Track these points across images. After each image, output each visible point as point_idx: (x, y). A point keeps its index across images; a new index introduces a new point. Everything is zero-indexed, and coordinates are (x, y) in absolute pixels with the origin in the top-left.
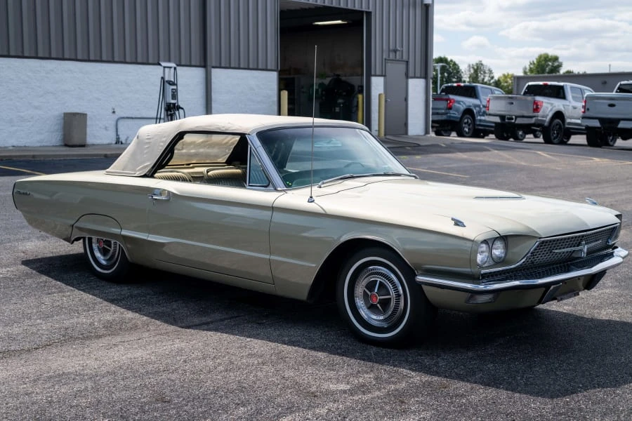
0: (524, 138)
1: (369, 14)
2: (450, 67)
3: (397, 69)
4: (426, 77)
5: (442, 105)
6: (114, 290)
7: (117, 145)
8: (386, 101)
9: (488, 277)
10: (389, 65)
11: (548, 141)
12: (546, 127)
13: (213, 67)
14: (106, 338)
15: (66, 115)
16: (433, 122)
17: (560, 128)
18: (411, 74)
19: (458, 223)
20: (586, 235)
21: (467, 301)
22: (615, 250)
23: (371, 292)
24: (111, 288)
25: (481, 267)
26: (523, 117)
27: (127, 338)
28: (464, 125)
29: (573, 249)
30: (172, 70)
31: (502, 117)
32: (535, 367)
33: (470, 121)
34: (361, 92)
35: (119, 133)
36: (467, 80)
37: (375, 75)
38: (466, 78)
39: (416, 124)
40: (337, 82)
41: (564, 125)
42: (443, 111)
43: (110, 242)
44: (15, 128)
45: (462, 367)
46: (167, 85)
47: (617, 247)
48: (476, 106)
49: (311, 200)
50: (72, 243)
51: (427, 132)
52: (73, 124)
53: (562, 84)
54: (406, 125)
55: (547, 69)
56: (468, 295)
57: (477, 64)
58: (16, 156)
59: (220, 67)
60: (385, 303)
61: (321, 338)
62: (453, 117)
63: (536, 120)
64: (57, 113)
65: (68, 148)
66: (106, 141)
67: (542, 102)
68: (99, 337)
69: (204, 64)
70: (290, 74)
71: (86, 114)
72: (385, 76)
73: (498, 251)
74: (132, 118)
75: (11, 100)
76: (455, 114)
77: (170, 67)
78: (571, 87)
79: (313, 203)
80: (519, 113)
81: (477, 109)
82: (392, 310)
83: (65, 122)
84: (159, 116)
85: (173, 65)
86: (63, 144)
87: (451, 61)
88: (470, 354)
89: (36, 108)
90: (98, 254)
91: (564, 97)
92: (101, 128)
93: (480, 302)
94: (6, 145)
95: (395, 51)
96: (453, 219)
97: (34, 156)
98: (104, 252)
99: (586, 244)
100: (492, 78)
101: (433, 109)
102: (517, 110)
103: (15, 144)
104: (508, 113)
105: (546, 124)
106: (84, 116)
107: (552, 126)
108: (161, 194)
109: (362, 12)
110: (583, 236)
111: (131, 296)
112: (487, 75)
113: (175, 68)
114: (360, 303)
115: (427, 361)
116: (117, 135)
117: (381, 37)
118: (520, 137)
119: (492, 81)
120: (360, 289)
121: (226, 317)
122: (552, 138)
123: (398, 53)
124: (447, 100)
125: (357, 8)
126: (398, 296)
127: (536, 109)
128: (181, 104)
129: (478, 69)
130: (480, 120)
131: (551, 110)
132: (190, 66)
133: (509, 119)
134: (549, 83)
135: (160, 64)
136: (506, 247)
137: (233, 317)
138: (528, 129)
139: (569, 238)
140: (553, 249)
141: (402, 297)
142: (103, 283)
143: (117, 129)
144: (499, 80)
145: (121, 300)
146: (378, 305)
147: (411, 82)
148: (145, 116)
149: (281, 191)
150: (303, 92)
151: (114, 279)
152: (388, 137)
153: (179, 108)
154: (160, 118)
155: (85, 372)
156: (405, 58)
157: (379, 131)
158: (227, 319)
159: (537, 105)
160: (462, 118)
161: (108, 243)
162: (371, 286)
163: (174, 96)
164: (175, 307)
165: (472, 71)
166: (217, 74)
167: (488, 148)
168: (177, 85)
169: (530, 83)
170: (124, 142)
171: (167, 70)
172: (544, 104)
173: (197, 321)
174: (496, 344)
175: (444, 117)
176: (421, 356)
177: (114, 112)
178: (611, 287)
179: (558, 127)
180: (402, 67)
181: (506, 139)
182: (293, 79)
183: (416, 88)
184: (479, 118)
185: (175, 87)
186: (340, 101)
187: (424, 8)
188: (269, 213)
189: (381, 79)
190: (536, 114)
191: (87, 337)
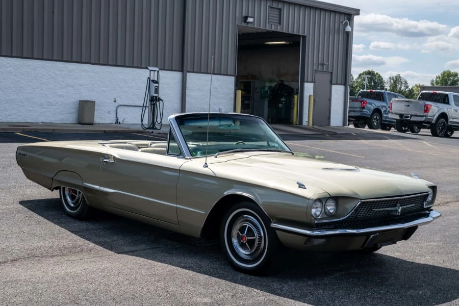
0: (419, 131)
1: (304, 37)
2: (376, 79)
3: (324, 78)
4: (345, 84)
5: (358, 104)
6: (77, 224)
7: (117, 124)
8: (314, 100)
9: (321, 226)
10: (318, 75)
11: (435, 134)
12: (433, 124)
13: (188, 72)
14: (58, 258)
15: (81, 101)
16: (349, 117)
17: (444, 125)
18: (334, 81)
19: (301, 186)
20: (400, 199)
21: (306, 243)
22: (431, 212)
23: (242, 234)
24: (74, 223)
25: (316, 219)
26: (416, 116)
27: (73, 258)
28: (373, 120)
29: (390, 209)
30: (156, 73)
31: (401, 116)
32: (353, 294)
33: (378, 118)
34: (297, 93)
35: (118, 116)
36: (388, 88)
37: (307, 82)
38: (387, 86)
39: (337, 119)
40: (282, 85)
41: (447, 123)
42: (358, 109)
43: (76, 191)
44: (44, 110)
45: (299, 291)
46: (151, 83)
47: (432, 210)
48: (383, 107)
49: (206, 166)
50: (52, 191)
51: (344, 124)
52: (85, 108)
53: (447, 93)
54: (329, 118)
55: (449, 83)
56: (305, 238)
57: (396, 77)
58: (41, 129)
59: (193, 72)
60: (251, 243)
61: (208, 265)
62: (366, 114)
63: (426, 119)
64: (74, 100)
65: (80, 125)
66: (108, 122)
67: (431, 105)
68: (53, 256)
69: (182, 69)
70: (248, 79)
71: (95, 102)
72: (314, 82)
73: (331, 208)
74: (128, 106)
75: (43, 89)
76: (367, 112)
77: (155, 71)
78: (454, 96)
79: (207, 168)
80: (414, 113)
81: (384, 109)
82: (255, 248)
83: (79, 107)
84: (145, 105)
85: (157, 69)
86: (77, 122)
87: (377, 74)
88: (310, 283)
89: (60, 96)
90: (69, 199)
91: (448, 103)
92: (105, 112)
93: (315, 244)
94: (38, 122)
95: (323, 65)
96: (298, 183)
97: (53, 130)
98: (72, 198)
99: (401, 206)
100: (407, 87)
101: (349, 107)
102: (413, 111)
103: (44, 121)
104: (406, 113)
105: (433, 122)
106: (93, 103)
107: (438, 123)
108: (109, 158)
109: (300, 36)
110: (398, 200)
111: (87, 230)
112: (404, 85)
113: (158, 72)
114: (235, 241)
115: (275, 285)
116: (117, 117)
117: (312, 54)
118: (416, 131)
119: (407, 90)
120: (235, 232)
121: (149, 247)
122: (438, 132)
123: (325, 66)
124: (361, 102)
125: (295, 33)
126: (261, 237)
127: (426, 111)
128: (161, 97)
129: (397, 80)
130: (386, 117)
131: (438, 111)
132: (172, 70)
133: (406, 117)
134: (437, 92)
135: (148, 69)
136: (337, 205)
137: (154, 248)
138: (421, 125)
139: (386, 201)
140: (373, 208)
141: (263, 239)
142: (71, 220)
143: (117, 113)
144: (412, 89)
145: (78, 232)
146: (247, 244)
147: (334, 87)
148: (137, 105)
149: (187, 159)
150: (257, 92)
151: (78, 217)
152: (314, 127)
153: (159, 100)
154: (146, 107)
155: (32, 280)
156: (330, 70)
157: (308, 122)
158: (149, 249)
159: (427, 108)
160: (372, 115)
161: (75, 192)
162: (242, 229)
163: (157, 91)
164: (115, 239)
165: (392, 81)
166: (191, 77)
167: (387, 137)
168: (159, 83)
169: (424, 91)
170: (121, 122)
171: (152, 72)
172: (432, 107)
173: (127, 249)
174: (332, 276)
175: (359, 114)
176: (274, 282)
177: (115, 101)
178: (438, 241)
179: (443, 124)
180: (328, 76)
181: (404, 131)
182: (250, 82)
183: (338, 92)
184: (385, 115)
185: (157, 85)
186: (283, 99)
187: (346, 34)
188: (178, 174)
189: (312, 85)
190: (425, 114)
191: (45, 256)
